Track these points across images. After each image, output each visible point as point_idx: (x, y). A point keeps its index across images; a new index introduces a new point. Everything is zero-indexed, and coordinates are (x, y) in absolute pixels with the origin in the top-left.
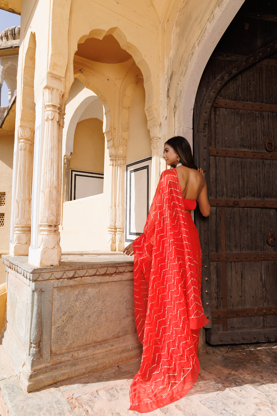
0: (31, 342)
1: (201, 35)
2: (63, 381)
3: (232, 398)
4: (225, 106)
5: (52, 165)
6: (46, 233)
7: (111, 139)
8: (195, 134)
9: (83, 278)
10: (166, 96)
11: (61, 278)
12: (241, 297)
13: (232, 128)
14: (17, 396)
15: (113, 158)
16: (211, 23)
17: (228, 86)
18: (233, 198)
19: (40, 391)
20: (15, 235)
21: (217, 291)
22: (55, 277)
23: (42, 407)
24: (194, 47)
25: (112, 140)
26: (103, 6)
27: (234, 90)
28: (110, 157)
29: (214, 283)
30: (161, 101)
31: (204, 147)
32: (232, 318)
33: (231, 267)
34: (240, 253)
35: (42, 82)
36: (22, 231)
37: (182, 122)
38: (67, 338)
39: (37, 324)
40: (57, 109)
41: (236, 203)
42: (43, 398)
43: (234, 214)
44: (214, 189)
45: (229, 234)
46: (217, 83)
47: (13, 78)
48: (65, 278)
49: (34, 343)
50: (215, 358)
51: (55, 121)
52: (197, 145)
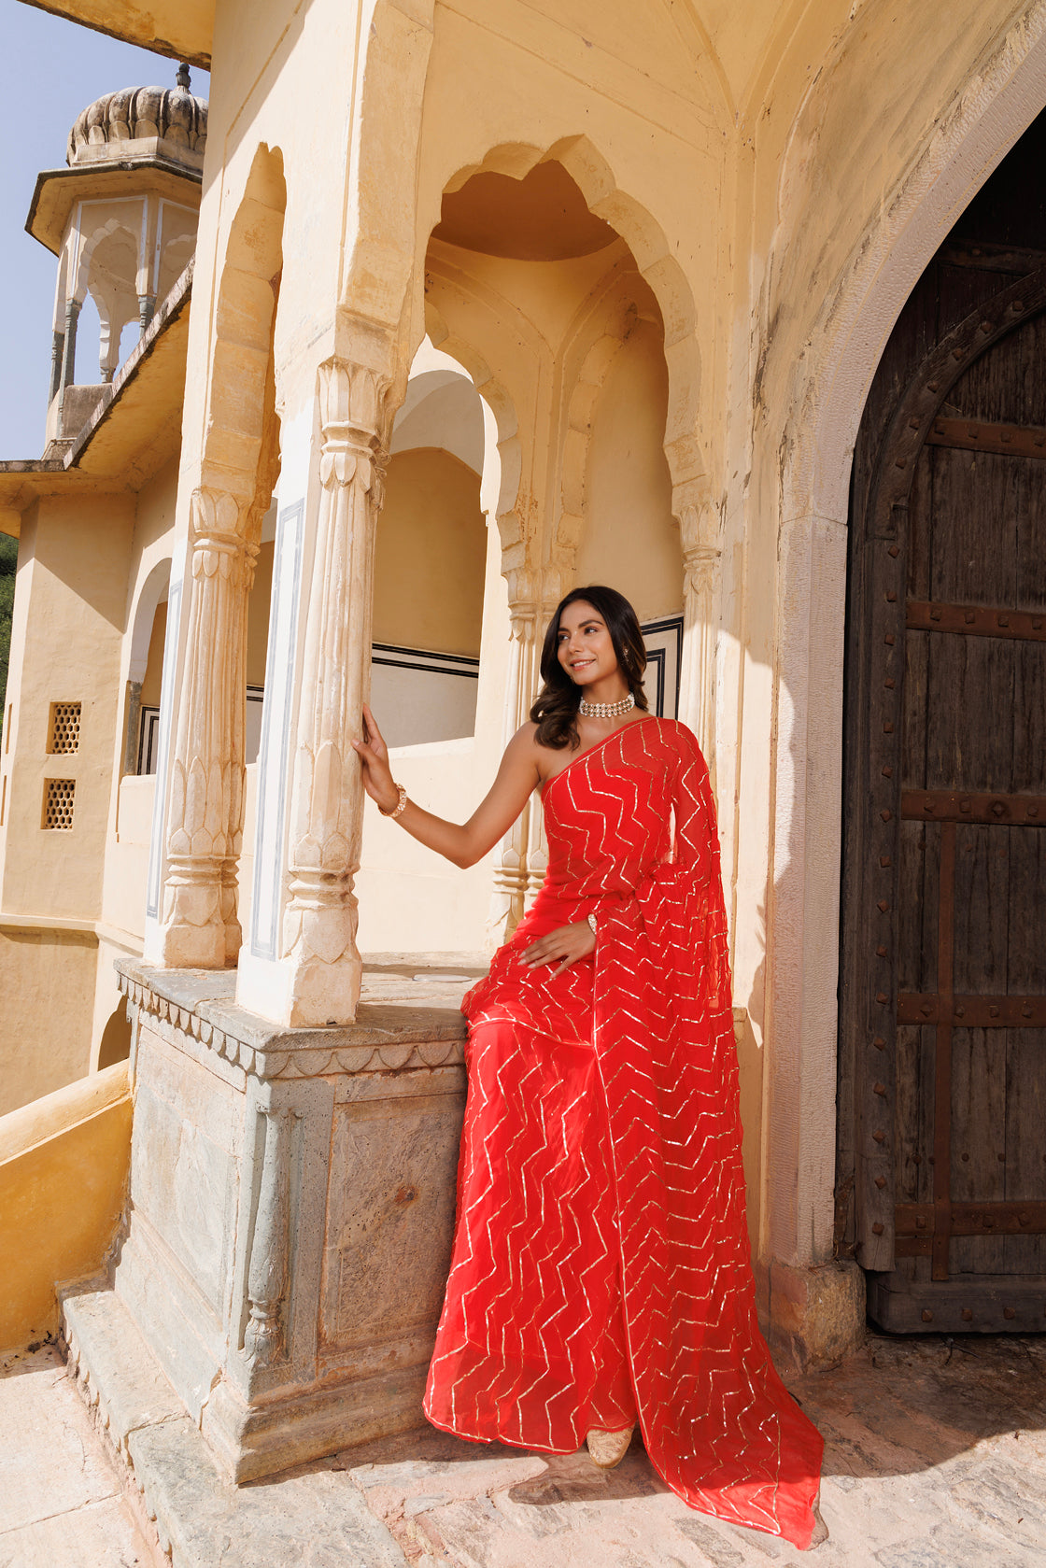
0: (250, 1298)
1: (904, 178)
2: (360, 1445)
3: (990, 1549)
4: (972, 440)
5: (344, 651)
6: (315, 903)
7: (520, 542)
8: (854, 544)
9: (439, 1071)
10: (750, 396)
11: (362, 1071)
12: (1002, 1158)
13: (994, 527)
14: (200, 1496)
15: (525, 612)
16: (949, 134)
17: (986, 366)
18: (988, 790)
19: (279, 1482)
20: (169, 891)
21: (914, 1134)
22: (343, 1067)
23: (299, 1544)
24: (873, 220)
25: (522, 547)
26: (537, 56)
27: (1006, 381)
28: (512, 606)
29: (905, 1102)
30: (730, 414)
31: (891, 597)
32: (968, 1237)
33: (972, 1047)
34: (1004, 994)
35: (313, 343)
36: (195, 876)
37: (812, 497)
38: (375, 1289)
39: (274, 1235)
40: (367, 444)
41: (999, 809)
42: (296, 1508)
43: (988, 848)
44: (917, 754)
45: (966, 924)
46: (945, 356)
47: (121, 279)
48: (377, 1071)
49: (258, 1305)
50: (903, 1382)
51: (357, 487)
52: (862, 588)
